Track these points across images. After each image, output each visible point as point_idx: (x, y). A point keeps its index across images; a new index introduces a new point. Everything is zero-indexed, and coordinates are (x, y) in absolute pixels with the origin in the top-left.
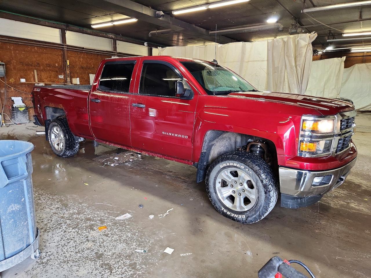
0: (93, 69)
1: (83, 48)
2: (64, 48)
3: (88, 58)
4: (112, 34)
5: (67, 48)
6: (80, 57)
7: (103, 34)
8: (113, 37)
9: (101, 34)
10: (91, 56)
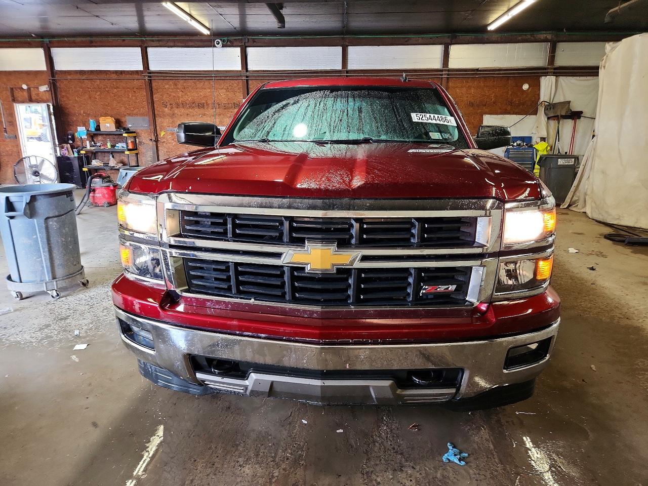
0: (495, 105)
1: (477, 70)
2: (442, 75)
3: (487, 86)
4: (548, 32)
5: (448, 75)
6: (470, 87)
7: (524, 37)
8: (549, 37)
9: (520, 38)
10: (494, 81)
